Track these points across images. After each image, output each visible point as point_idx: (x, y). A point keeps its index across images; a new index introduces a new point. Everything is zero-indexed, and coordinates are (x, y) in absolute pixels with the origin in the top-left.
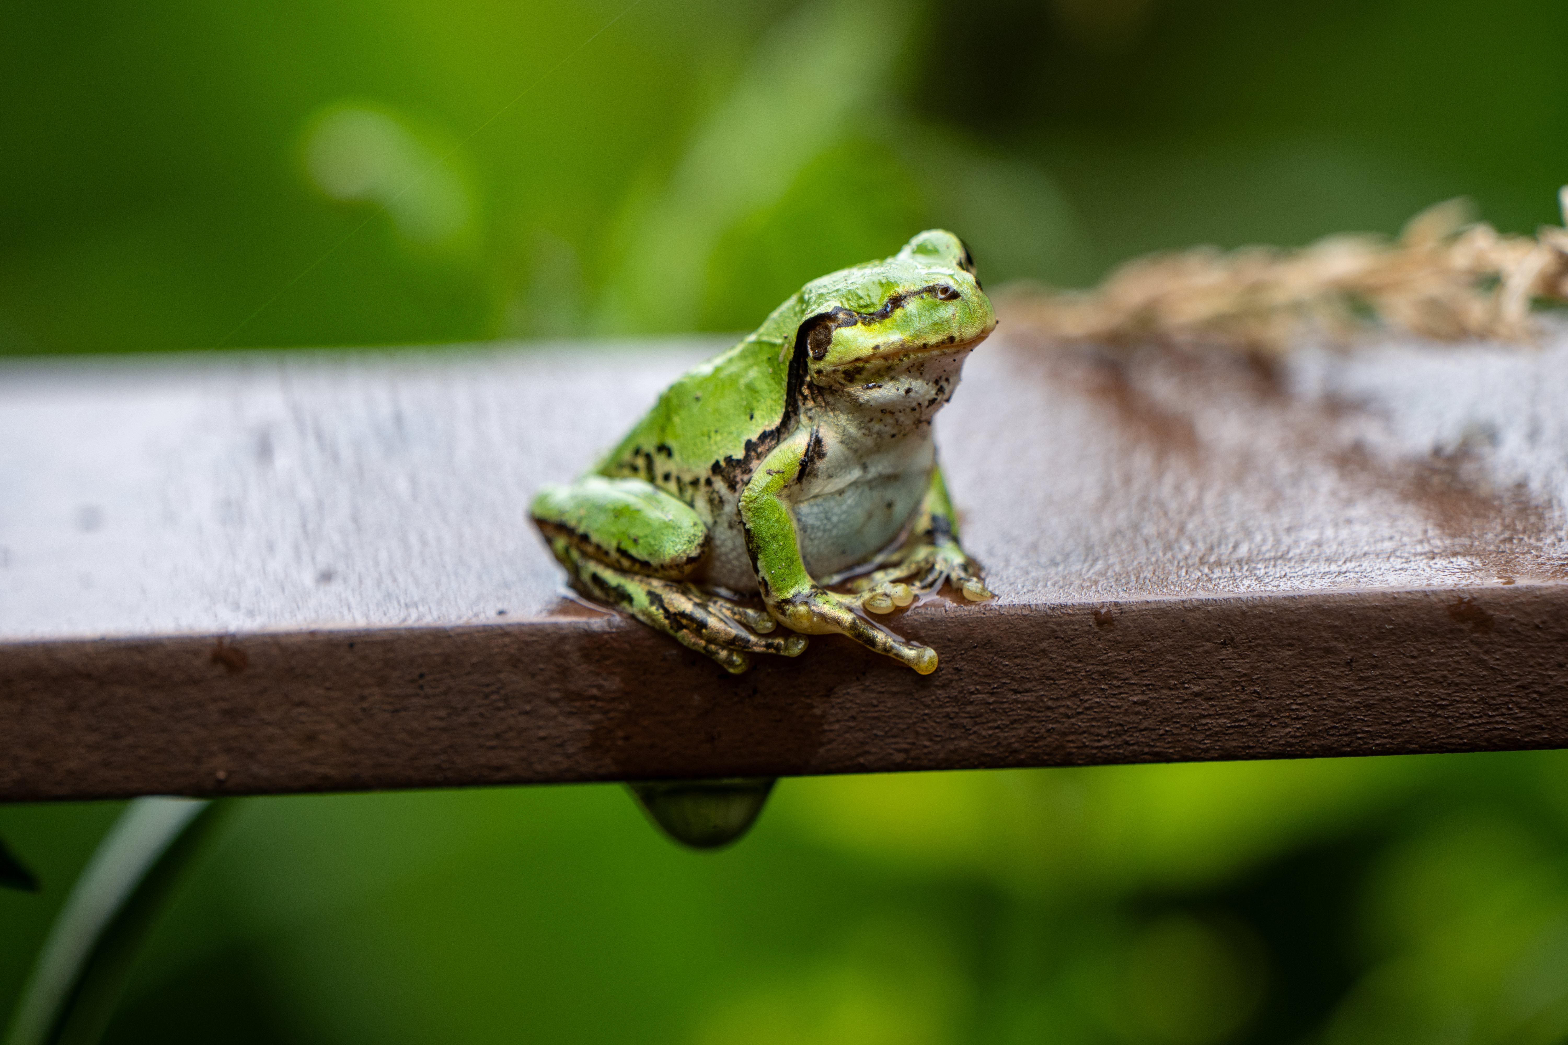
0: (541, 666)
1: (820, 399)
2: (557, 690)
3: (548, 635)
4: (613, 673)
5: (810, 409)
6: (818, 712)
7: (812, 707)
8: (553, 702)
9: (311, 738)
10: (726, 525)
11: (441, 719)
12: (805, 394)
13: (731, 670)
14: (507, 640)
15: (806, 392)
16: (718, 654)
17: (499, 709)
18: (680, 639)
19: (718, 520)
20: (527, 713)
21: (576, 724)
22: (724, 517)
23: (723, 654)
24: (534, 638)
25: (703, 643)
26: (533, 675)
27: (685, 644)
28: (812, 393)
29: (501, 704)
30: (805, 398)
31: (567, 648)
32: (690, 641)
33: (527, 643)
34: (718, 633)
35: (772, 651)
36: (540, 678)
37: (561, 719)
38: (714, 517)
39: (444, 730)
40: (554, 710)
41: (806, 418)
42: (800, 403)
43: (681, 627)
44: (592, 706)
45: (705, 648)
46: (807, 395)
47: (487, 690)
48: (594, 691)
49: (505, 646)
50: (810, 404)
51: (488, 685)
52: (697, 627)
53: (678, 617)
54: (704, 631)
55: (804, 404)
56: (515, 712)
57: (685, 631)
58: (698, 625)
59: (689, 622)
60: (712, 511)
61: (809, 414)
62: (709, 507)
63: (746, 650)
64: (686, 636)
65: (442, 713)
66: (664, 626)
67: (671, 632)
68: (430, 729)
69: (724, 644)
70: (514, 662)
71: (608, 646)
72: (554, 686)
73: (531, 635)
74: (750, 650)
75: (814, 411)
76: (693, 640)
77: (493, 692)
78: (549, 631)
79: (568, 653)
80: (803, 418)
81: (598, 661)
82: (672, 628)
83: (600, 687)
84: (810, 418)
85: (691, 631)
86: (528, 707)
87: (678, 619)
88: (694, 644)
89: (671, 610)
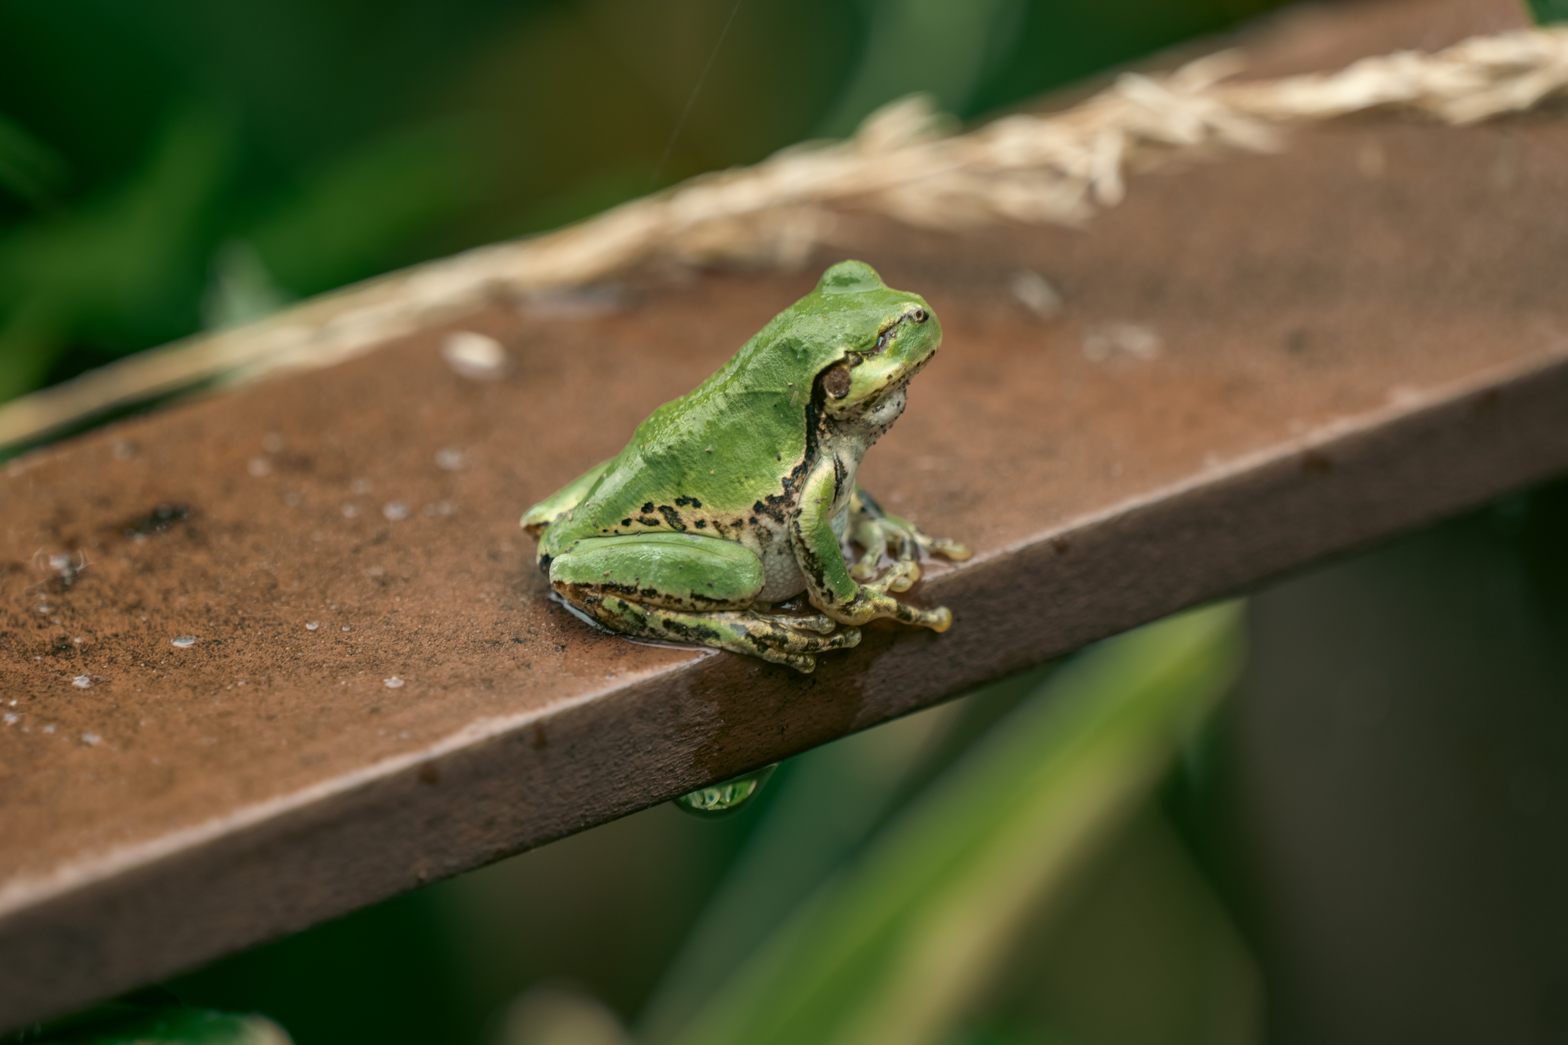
0: (661, 711)
1: (835, 430)
2: (672, 726)
3: (664, 683)
4: (713, 700)
5: (829, 440)
6: (858, 684)
7: (854, 681)
8: (667, 737)
9: (490, 823)
10: (776, 552)
11: (586, 777)
12: (823, 429)
13: (807, 671)
14: (634, 697)
15: (822, 426)
16: (798, 661)
17: (629, 755)
18: (765, 658)
19: (768, 549)
20: (649, 752)
21: (684, 750)
22: (774, 546)
23: (801, 660)
24: (654, 690)
25: (784, 656)
26: (654, 720)
27: (770, 660)
28: (828, 427)
29: (631, 751)
30: (823, 432)
31: (679, 690)
32: (775, 657)
33: (649, 696)
34: (797, 644)
35: (836, 647)
36: (660, 720)
37: (674, 749)
38: (763, 548)
39: (588, 785)
40: (669, 744)
41: (826, 448)
42: (819, 437)
43: (766, 647)
44: (697, 732)
45: (787, 660)
46: (824, 430)
47: (620, 743)
48: (699, 719)
49: (633, 702)
50: (828, 436)
51: (621, 739)
52: (779, 644)
53: (763, 640)
54: (786, 646)
55: (822, 437)
56: (641, 754)
57: (770, 650)
58: (780, 643)
59: (772, 642)
60: (761, 544)
61: (829, 444)
62: (757, 541)
63: (817, 652)
64: (772, 654)
65: (587, 772)
66: (752, 650)
67: (758, 653)
68: (578, 787)
69: (801, 652)
70: (641, 714)
71: (709, 679)
72: (670, 724)
73: (651, 687)
74: (820, 651)
75: (831, 441)
76: (777, 656)
77: (625, 743)
78: (664, 680)
79: (680, 694)
80: (823, 449)
81: (702, 693)
82: (759, 650)
83: (702, 714)
84: (830, 447)
85: (774, 649)
86: (650, 748)
87: (762, 642)
88: (778, 658)
89: (757, 635)
